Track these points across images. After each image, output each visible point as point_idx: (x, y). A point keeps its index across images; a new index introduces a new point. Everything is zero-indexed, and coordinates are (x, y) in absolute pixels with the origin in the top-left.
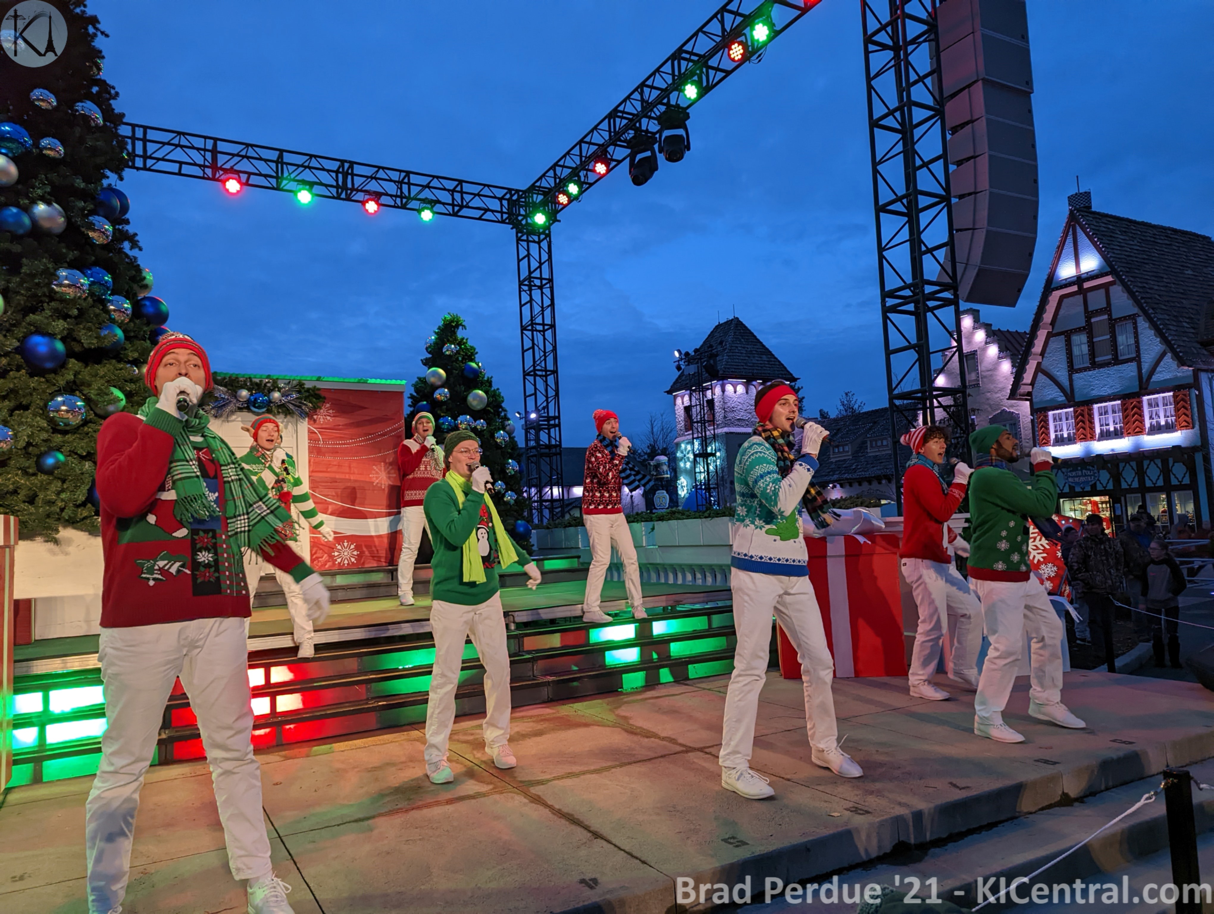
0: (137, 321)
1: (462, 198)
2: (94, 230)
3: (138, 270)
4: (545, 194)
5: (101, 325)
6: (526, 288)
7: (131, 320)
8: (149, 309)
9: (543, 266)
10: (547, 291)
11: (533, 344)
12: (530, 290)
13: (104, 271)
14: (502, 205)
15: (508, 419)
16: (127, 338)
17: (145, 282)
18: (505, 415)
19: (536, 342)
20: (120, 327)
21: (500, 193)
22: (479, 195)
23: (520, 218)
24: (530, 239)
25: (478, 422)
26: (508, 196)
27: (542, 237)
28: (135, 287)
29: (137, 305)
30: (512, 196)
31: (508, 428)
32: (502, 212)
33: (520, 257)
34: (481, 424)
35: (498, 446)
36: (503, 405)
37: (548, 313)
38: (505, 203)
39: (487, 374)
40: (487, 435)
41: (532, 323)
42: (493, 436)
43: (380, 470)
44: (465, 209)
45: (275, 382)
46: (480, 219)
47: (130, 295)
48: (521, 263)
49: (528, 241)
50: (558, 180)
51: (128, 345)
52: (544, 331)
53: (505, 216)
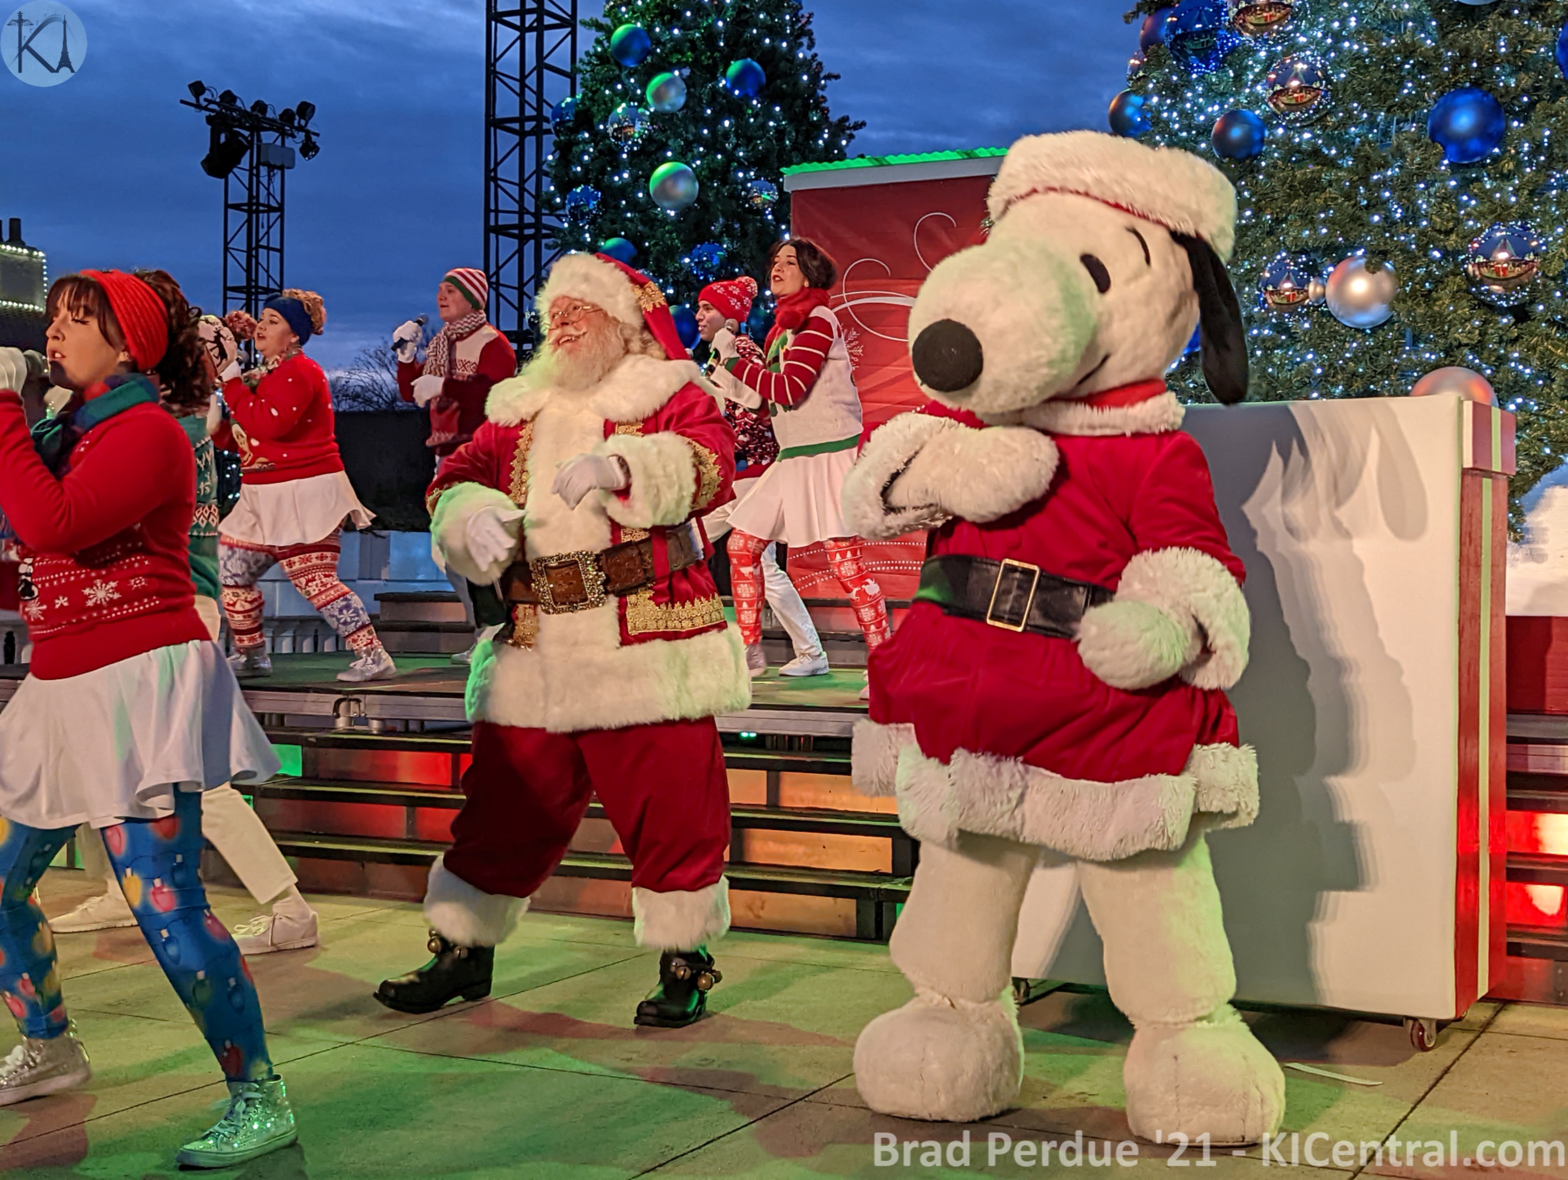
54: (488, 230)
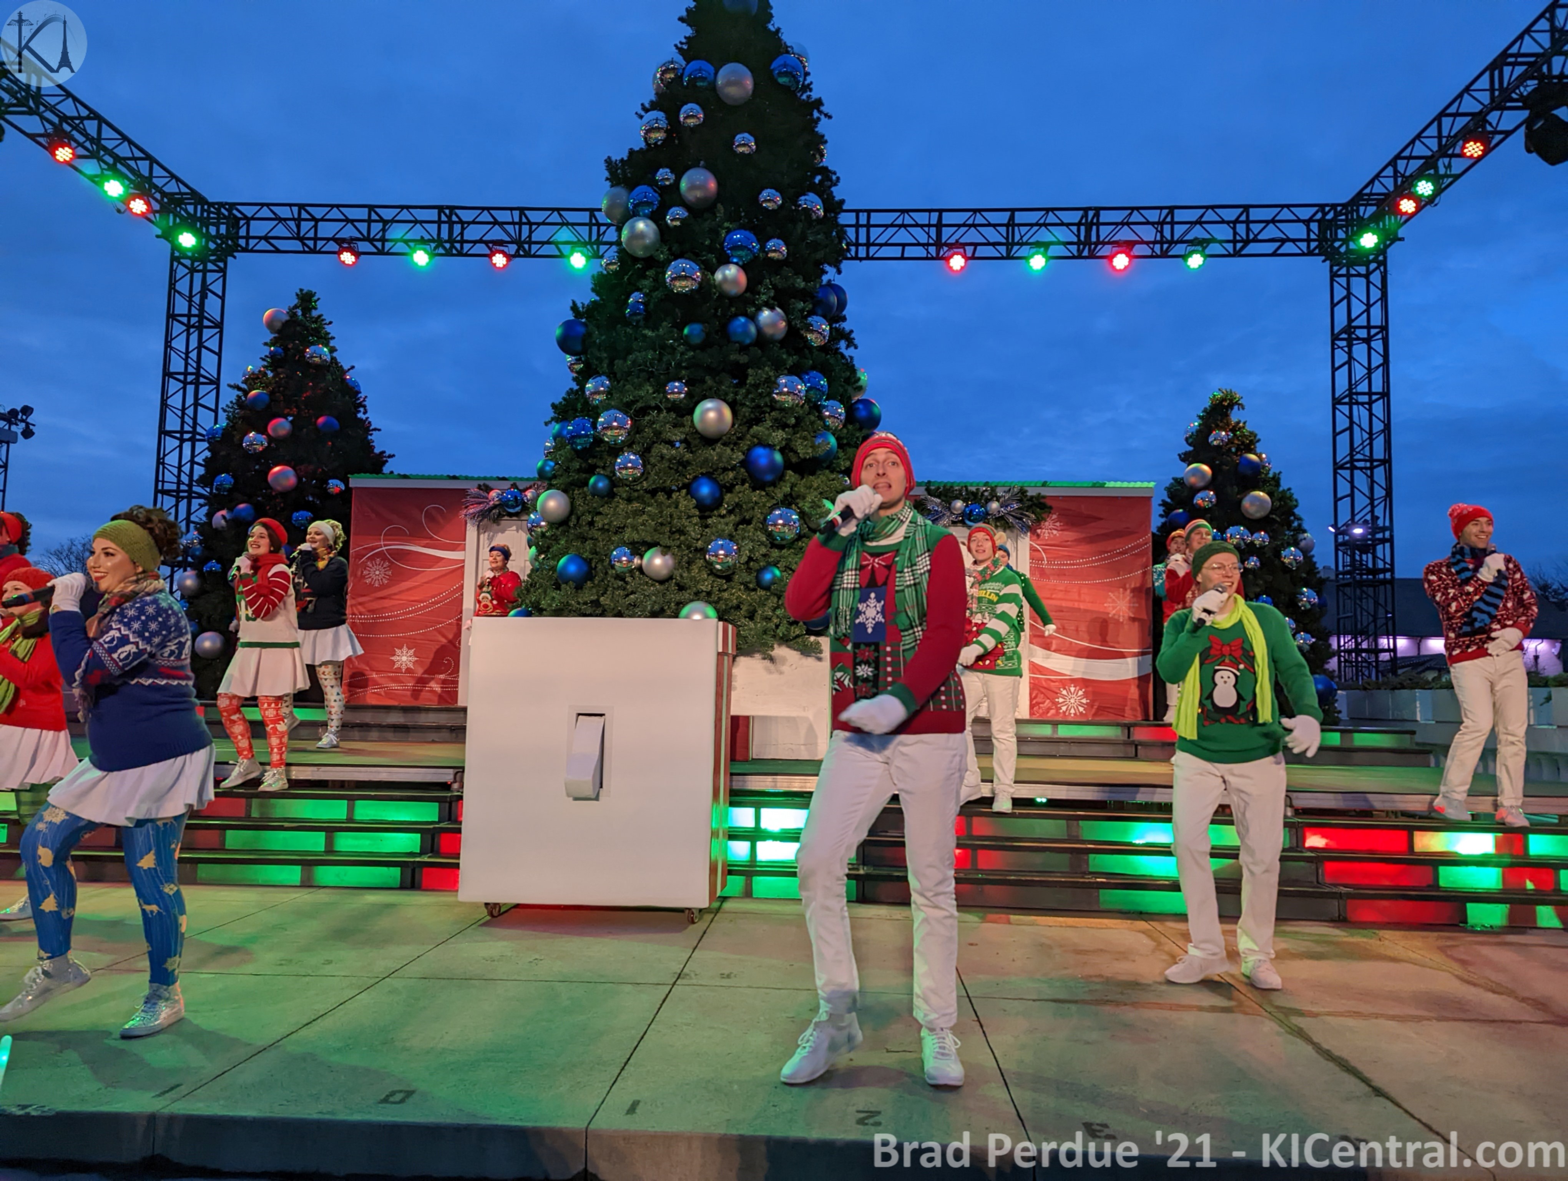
0: (850, 427)
1: (1248, 230)
2: (812, 331)
3: (852, 370)
4: (1379, 203)
5: (815, 434)
6: (1343, 344)
7: (845, 426)
8: (862, 413)
9: (1372, 310)
10: (1377, 345)
11: (1352, 422)
12: (1350, 346)
13: (820, 375)
14: (1309, 230)
15: (1305, 531)
16: (840, 446)
17: (861, 383)
18: (1300, 525)
19: (1356, 419)
20: (834, 434)
21: (1305, 213)
22: (1273, 221)
23: (1337, 244)
24: (1353, 272)
25: (1256, 535)
26: (1319, 216)
27: (1373, 266)
28: (850, 389)
29: (850, 410)
30: (1325, 214)
31: (1303, 544)
32: (1308, 240)
33: (1336, 300)
34: (1261, 538)
35: (1285, 569)
36: (1297, 511)
37: (1377, 376)
38: (1314, 226)
39: (1273, 469)
40: (1269, 554)
41: (1351, 392)
42: (1278, 555)
43: (1118, 598)
44: (1252, 245)
45: (993, 490)
46: (1274, 254)
47: (845, 400)
48: (1336, 309)
49: (1348, 276)
50: (1400, 180)
51: (841, 454)
52: (1370, 403)
53: (1313, 245)
54: (157, 491)
